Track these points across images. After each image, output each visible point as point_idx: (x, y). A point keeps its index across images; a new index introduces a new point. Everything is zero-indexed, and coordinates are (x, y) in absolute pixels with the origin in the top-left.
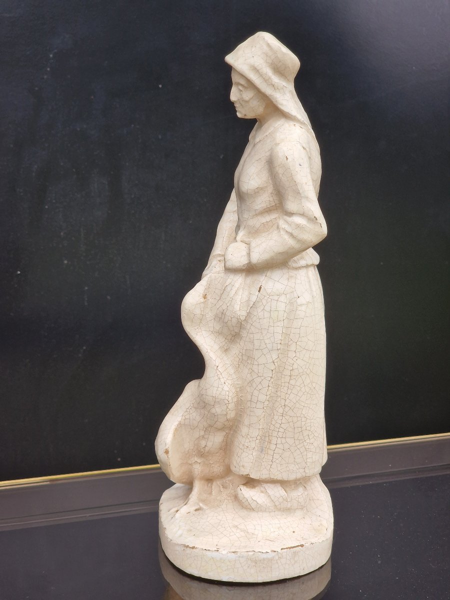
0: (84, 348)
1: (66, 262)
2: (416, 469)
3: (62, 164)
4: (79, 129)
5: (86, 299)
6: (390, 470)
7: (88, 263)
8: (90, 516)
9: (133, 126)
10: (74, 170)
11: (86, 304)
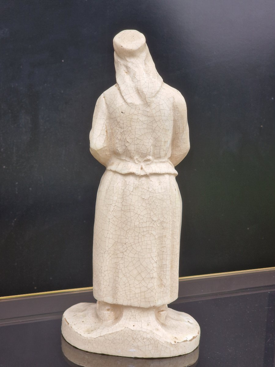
0: (15, 220)
1: (4, 167)
2: (218, 293)
3: (2, 107)
4: (13, 86)
5: (17, 190)
6: (202, 294)
7: (18, 168)
8: (22, 322)
9: (46, 85)
10: (10, 111)
11: (17, 193)
